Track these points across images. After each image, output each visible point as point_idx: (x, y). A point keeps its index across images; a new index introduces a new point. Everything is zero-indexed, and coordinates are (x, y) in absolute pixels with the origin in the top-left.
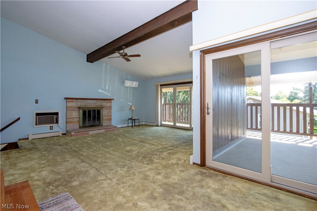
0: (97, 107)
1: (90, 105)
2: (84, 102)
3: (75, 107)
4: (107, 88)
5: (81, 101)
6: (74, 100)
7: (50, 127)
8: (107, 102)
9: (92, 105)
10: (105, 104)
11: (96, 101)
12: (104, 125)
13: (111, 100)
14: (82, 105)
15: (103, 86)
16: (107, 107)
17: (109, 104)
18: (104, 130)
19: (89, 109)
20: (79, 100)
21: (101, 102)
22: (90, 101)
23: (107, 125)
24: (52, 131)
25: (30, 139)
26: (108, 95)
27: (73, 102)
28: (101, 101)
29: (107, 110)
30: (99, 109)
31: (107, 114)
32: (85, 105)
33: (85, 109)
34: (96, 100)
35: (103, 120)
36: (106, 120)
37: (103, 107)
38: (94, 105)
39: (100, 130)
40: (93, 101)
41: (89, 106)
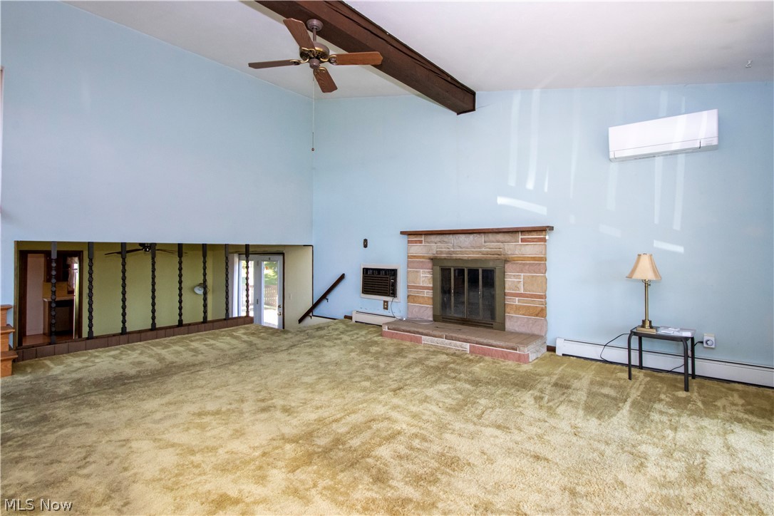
0: (486, 260)
1: (462, 253)
2: (446, 243)
3: (423, 257)
4: (530, 185)
5: (438, 238)
6: (423, 238)
7: (385, 302)
8: (523, 240)
9: (467, 250)
10: (514, 248)
11: (481, 239)
12: (509, 325)
13: (543, 230)
14: (441, 252)
15: (512, 183)
16: (524, 259)
17: (530, 250)
18: (467, 346)
19: (460, 265)
20: (433, 238)
21: (498, 242)
22: (462, 237)
23: (523, 330)
24: (386, 312)
25: (354, 320)
26: (532, 213)
27: (421, 242)
28: (500, 237)
29: (522, 271)
30: (490, 265)
31: (525, 290)
32: (449, 253)
33: (447, 264)
34: (483, 235)
35: (507, 310)
36: (518, 309)
37: (506, 261)
38: (473, 252)
39: (452, 339)
40: (471, 237)
41: (459, 256)
